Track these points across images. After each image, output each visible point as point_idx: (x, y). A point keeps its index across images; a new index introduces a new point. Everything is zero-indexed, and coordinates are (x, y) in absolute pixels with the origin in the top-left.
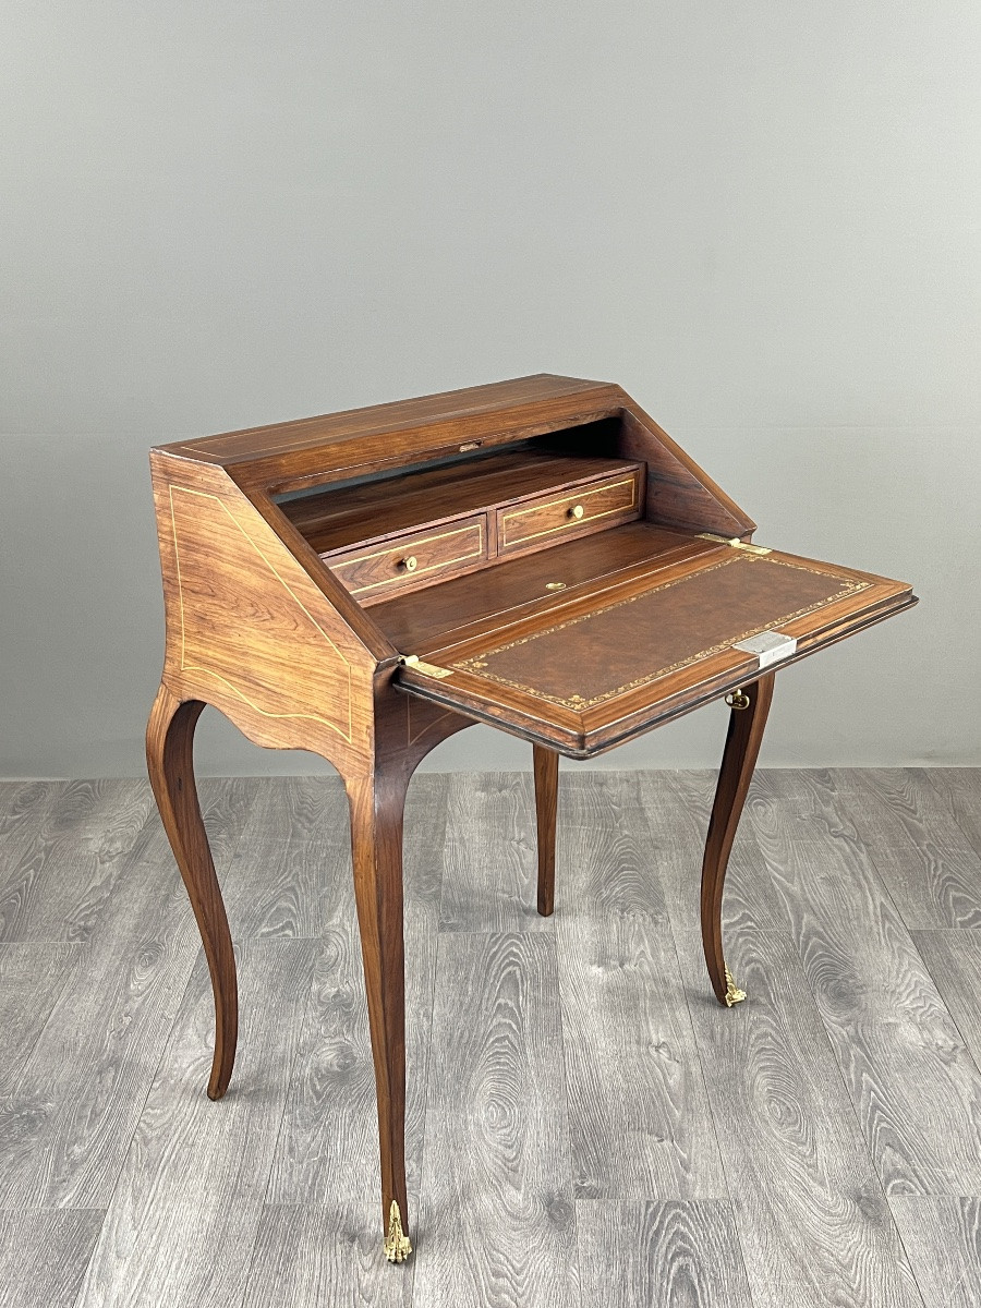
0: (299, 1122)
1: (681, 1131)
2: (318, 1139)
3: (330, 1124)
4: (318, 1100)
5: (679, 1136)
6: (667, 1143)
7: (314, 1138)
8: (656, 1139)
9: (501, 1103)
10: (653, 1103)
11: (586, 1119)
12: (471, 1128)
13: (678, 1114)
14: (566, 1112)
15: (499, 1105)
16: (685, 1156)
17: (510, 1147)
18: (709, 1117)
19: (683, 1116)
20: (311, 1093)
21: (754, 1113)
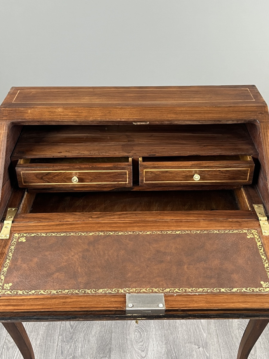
0: (65, 339)
1: (206, 343)
2: (72, 347)
3: (76, 340)
4: (72, 329)
5: (205, 346)
6: (201, 349)
7: (70, 347)
8: (197, 347)
9: (140, 330)
10: (196, 330)
11: (171, 338)
12: (129, 342)
13: (205, 335)
14: (163, 335)
15: (139, 331)
16: (208, 355)
17: (143, 351)
18: (217, 336)
19: (207, 336)
20: (69, 326)
21: (233, 335)
